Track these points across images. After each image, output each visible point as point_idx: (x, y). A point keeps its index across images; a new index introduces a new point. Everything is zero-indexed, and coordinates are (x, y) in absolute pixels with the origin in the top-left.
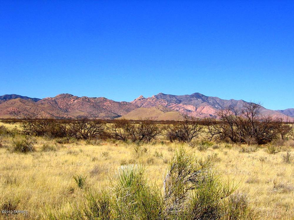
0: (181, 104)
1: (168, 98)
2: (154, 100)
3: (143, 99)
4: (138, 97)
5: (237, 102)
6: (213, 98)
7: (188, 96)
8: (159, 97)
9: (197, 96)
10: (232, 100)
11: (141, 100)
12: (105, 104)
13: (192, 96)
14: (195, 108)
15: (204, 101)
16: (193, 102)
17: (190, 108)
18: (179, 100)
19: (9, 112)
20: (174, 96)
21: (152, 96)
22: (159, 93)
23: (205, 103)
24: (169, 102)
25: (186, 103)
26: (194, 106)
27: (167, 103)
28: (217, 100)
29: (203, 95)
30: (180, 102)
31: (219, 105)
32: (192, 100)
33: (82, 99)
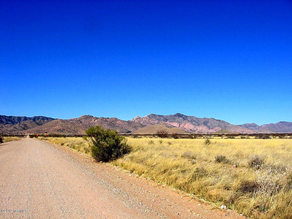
0: (168, 122)
1: (158, 117)
2: (148, 119)
3: (139, 118)
4: (135, 118)
5: (209, 119)
6: (190, 117)
7: (172, 116)
8: (150, 117)
9: (179, 115)
10: (205, 118)
11: (138, 119)
12: (117, 123)
13: (175, 116)
14: (178, 124)
15: (184, 119)
16: (176, 120)
17: (175, 124)
18: (166, 119)
19: (56, 129)
20: (162, 116)
21: (146, 116)
22: (150, 114)
23: (185, 121)
24: (159, 120)
25: (171, 121)
26: (178, 123)
27: (157, 121)
28: (193, 118)
29: (183, 115)
30: (167, 120)
31: (195, 122)
32: (176, 119)
33: (101, 119)
